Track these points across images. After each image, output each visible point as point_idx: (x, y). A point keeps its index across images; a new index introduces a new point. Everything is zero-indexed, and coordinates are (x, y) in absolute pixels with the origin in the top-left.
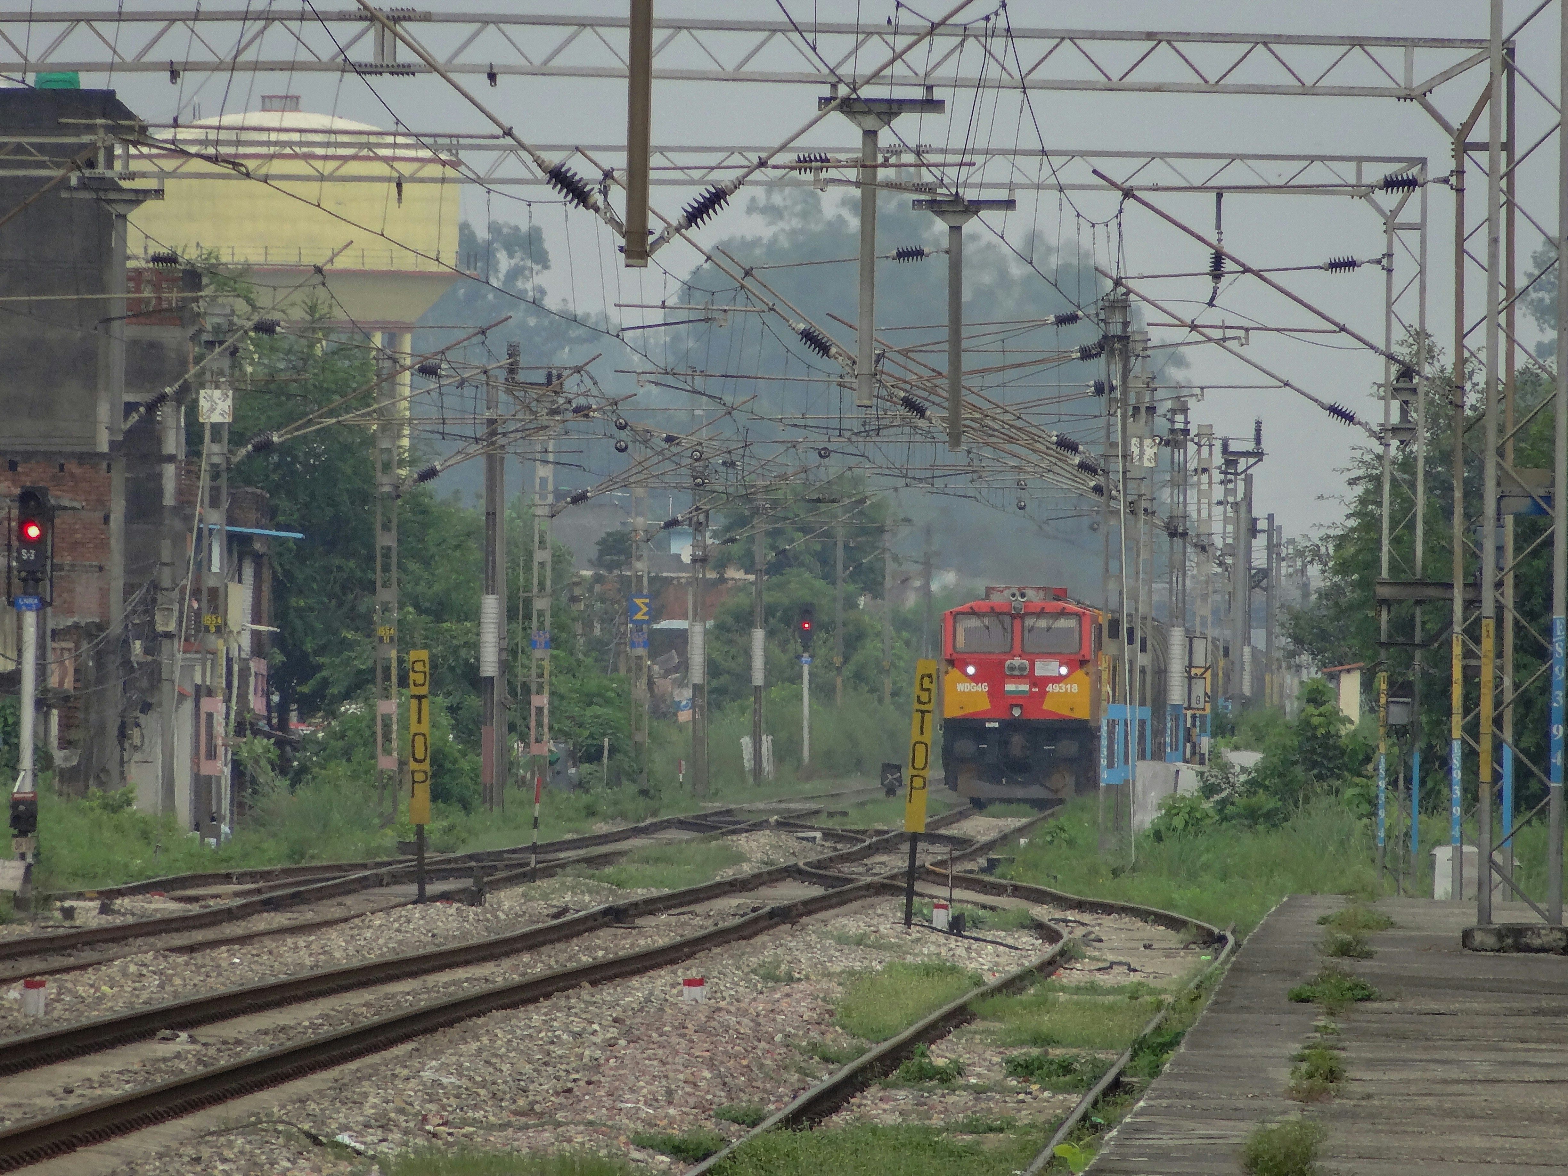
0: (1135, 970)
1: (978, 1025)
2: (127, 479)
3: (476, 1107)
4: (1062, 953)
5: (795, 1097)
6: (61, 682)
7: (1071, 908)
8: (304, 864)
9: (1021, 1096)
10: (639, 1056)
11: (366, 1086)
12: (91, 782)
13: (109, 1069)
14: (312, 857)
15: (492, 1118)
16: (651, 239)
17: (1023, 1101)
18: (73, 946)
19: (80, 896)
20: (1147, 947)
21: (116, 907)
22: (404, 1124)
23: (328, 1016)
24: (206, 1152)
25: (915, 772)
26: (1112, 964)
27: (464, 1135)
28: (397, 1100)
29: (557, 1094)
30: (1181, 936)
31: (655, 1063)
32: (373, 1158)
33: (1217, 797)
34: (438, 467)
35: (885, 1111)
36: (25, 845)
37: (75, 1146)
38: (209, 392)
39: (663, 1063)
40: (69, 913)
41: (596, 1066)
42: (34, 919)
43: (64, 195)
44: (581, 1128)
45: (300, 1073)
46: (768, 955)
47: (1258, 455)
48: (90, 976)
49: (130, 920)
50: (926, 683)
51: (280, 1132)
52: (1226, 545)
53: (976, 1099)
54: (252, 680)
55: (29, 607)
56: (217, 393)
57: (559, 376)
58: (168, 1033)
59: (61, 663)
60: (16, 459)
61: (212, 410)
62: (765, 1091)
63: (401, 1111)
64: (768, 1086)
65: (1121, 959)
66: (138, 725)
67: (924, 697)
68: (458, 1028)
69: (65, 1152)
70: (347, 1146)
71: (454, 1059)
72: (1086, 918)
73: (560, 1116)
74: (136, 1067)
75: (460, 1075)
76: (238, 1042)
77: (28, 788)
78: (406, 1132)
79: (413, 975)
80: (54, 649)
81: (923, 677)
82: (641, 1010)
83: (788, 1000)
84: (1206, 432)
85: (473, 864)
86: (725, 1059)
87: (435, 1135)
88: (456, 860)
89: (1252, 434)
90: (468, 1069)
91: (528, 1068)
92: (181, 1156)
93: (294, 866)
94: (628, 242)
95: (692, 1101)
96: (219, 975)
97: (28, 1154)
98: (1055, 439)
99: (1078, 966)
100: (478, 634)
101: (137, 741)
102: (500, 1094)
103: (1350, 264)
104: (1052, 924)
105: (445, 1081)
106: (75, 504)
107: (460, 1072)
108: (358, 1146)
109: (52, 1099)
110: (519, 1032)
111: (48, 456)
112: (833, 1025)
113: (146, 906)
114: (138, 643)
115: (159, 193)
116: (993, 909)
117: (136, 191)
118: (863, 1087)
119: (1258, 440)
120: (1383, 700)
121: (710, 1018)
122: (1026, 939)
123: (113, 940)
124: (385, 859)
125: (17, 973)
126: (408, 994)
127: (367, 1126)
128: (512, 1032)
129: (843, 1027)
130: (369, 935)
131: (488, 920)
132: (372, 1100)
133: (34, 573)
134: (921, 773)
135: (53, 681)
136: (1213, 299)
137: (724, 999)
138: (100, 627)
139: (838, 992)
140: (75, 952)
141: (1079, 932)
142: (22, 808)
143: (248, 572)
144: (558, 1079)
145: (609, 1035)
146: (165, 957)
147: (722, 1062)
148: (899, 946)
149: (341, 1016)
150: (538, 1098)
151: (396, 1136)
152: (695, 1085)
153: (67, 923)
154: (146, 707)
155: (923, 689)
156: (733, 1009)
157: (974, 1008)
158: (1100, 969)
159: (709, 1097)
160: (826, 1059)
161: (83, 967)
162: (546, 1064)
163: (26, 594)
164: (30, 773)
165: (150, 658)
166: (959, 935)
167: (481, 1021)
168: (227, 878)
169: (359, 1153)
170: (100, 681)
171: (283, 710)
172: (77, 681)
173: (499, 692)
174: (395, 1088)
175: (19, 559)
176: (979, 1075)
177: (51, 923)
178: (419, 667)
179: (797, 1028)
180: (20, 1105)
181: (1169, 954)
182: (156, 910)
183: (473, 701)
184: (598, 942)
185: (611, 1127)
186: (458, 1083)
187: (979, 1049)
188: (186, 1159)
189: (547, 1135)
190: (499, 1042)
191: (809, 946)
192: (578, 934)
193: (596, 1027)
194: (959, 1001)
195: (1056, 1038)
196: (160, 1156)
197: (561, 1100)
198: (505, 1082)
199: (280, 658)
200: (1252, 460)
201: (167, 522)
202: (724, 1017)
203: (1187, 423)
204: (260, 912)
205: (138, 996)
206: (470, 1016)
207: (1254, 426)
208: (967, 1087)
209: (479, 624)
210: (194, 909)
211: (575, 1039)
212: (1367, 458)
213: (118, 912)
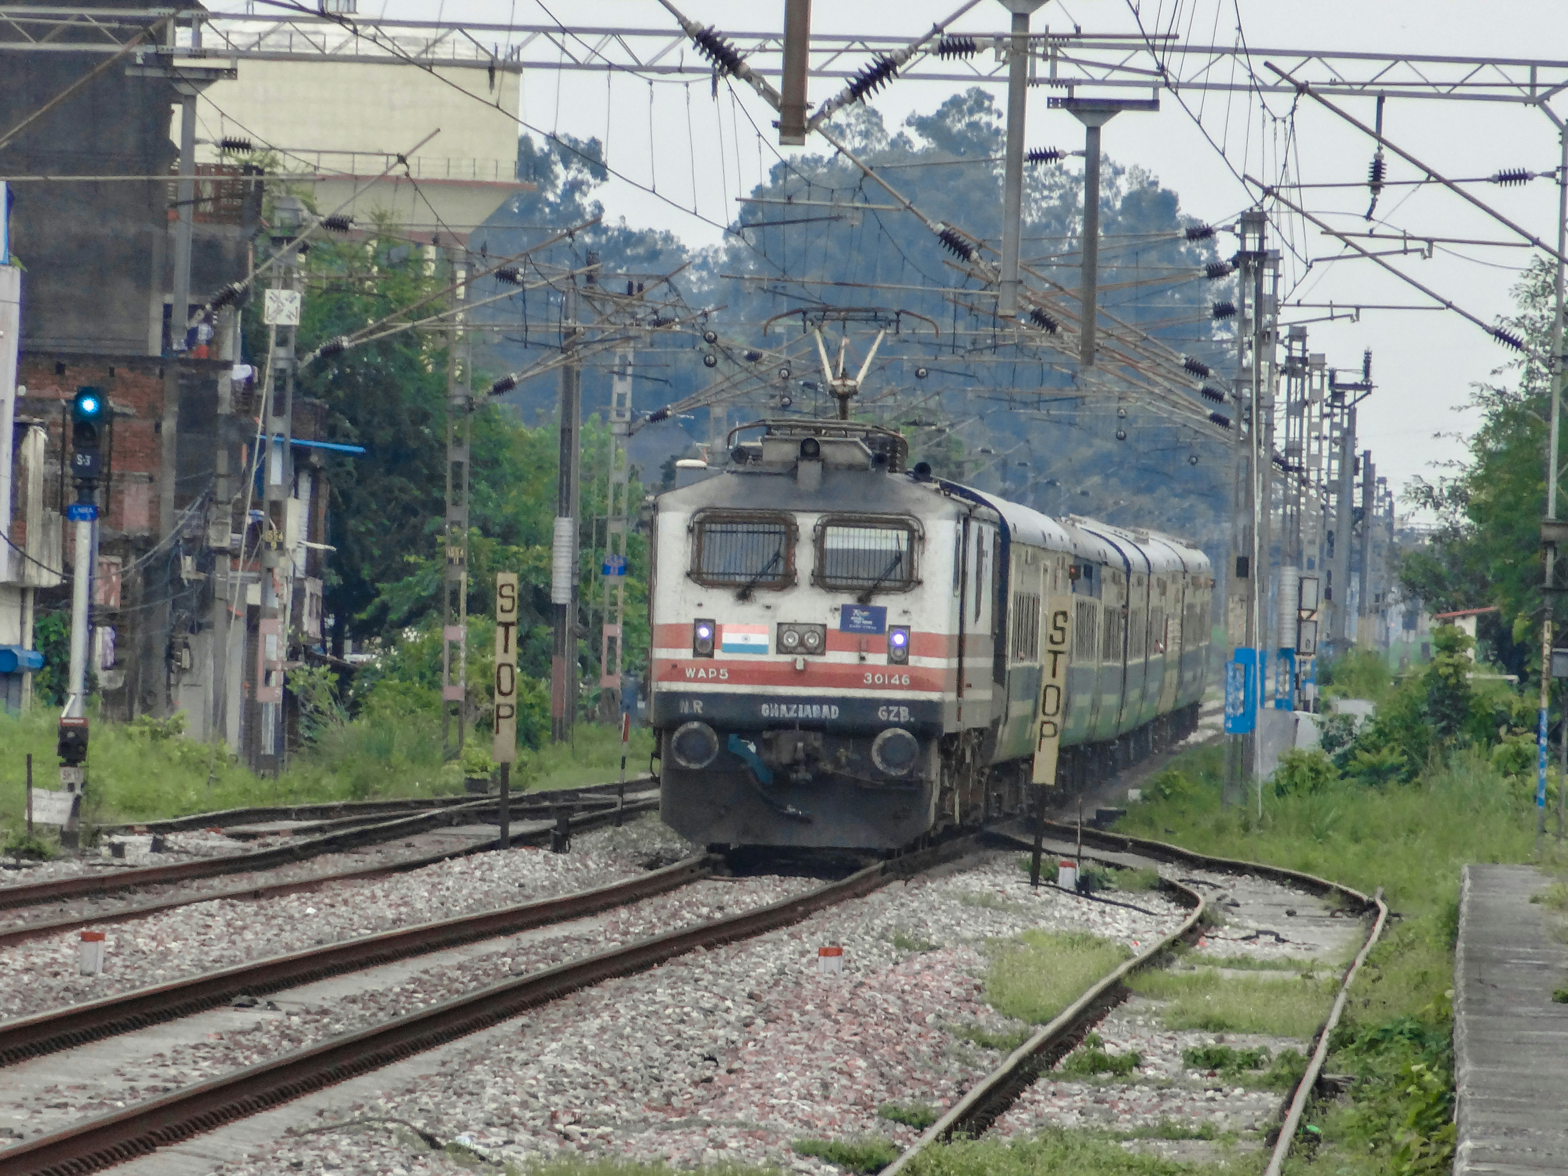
0: (1284, 941)
1: (1135, 1003)
2: (181, 386)
3: (606, 1100)
4: (1201, 920)
5: (962, 1093)
6: (107, 600)
7: (1198, 867)
8: (367, 800)
9: (1210, 1093)
10: (783, 1040)
11: (480, 1071)
12: (136, 706)
13: (182, 1042)
14: (376, 793)
15: (625, 1114)
16: (809, 114)
17: (1213, 1099)
18: (126, 888)
19: (129, 830)
20: (1290, 914)
21: (169, 845)
22: (531, 1123)
23: (419, 980)
24: (307, 1156)
25: (1046, 719)
26: (1259, 933)
27: (600, 1137)
28: (519, 1090)
29: (696, 1084)
30: (1326, 902)
31: (800, 1048)
32: (499, 1163)
33: (1339, 750)
34: (515, 379)
35: (1061, 1108)
36: (73, 775)
37: (154, 1145)
38: (276, 292)
39: (811, 1049)
40: (118, 850)
41: (732, 1049)
42: (82, 856)
43: (129, 72)
44: (734, 1130)
45: (401, 1054)
46: (890, 916)
47: (1367, 387)
48: (150, 925)
49: (185, 860)
50: (1060, 622)
51: (390, 1132)
52: (1330, 482)
53: (1161, 1096)
54: (307, 601)
55: (83, 517)
56: (285, 294)
57: (640, 287)
58: (245, 999)
59: (107, 579)
60: (65, 362)
61: (279, 311)
62: (927, 1083)
63: (524, 1105)
64: (929, 1077)
65: (1263, 927)
66: (186, 646)
67: (1058, 637)
68: (571, 1000)
69: (144, 1153)
70: (470, 1151)
71: (576, 1039)
72: (1218, 878)
73: (704, 1113)
74: (212, 1040)
75: (585, 1061)
76: (325, 1012)
77: (77, 713)
78: (535, 1132)
79: (506, 932)
80: (100, 564)
81: (1056, 615)
82: (776, 983)
83: (930, 972)
84: (1319, 362)
85: (547, 803)
86: (878, 1044)
87: (567, 1137)
88: (530, 798)
89: (1360, 366)
90: (593, 1053)
91: (658, 1053)
92: (278, 1160)
93: (357, 802)
94: (783, 117)
95: (851, 1096)
96: (294, 929)
97: (100, 1156)
98: (1183, 361)
99: (1221, 934)
100: (551, 558)
101: (186, 663)
102: (630, 1084)
103: (1521, 177)
104: (1182, 885)
105: (568, 1067)
106: (127, 410)
107: (584, 1055)
108: (481, 1149)
109: (120, 1079)
110: (642, 1007)
111: (98, 358)
112: (983, 1003)
113: (202, 843)
114: (189, 559)
115: (232, 73)
116: (1119, 867)
117: (208, 70)
118: (1031, 1079)
119: (1367, 371)
120: (1546, 651)
121: (853, 994)
122: (1157, 903)
123: (168, 882)
124: (452, 796)
125: (67, 920)
126: (504, 955)
127: (489, 1124)
128: (635, 1007)
129: (995, 1006)
130: (450, 884)
131: (577, 870)
132: (490, 1091)
133: (90, 480)
134: (1052, 719)
135: (99, 599)
136: (1371, 211)
137: (858, 969)
138: (150, 542)
139: (981, 964)
140: (127, 895)
141: (1213, 896)
142: (71, 735)
143: (305, 486)
144: (693, 1065)
145: (744, 1014)
146: (232, 906)
147: (875, 1049)
148: (1028, 909)
149: (435, 981)
150: (674, 1089)
151: (523, 1136)
152: (850, 1075)
153: (117, 861)
154: (196, 628)
155: (1056, 628)
156: (874, 983)
157: (1127, 982)
158: (1244, 939)
159: (868, 1091)
160: (986, 1045)
161: (141, 915)
162: (678, 1047)
163: (81, 502)
164: (80, 697)
165: (202, 576)
166: (1088, 896)
167: (594, 992)
168: (285, 814)
169: (482, 1158)
170: (148, 597)
171: (337, 634)
172: (124, 598)
173: (570, 621)
174: (513, 1075)
175: (73, 464)
176: (1156, 1067)
177: (100, 861)
178: (506, 591)
179: (946, 1007)
180: (84, 1087)
181: (1316, 920)
182: (213, 848)
183: (544, 630)
184: (700, 897)
185: (766, 1129)
186: (583, 1069)
187: (1145, 1032)
188: (284, 1164)
189: (696, 1138)
190: (622, 1020)
191: (932, 908)
192: (676, 887)
193: (729, 1003)
194: (1113, 976)
195: (1229, 1022)
196: (254, 1159)
197: (699, 1092)
198: (636, 1070)
199: (335, 580)
200: (1359, 394)
201: (221, 432)
202: (865, 993)
203: (1304, 350)
204: (324, 852)
205: (207, 953)
206: (582, 986)
207: (1362, 358)
208: (1146, 1081)
209: (551, 548)
210: (254, 847)
211: (705, 1016)
212: (1486, 394)
213: (170, 850)
